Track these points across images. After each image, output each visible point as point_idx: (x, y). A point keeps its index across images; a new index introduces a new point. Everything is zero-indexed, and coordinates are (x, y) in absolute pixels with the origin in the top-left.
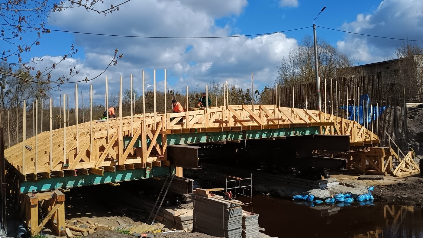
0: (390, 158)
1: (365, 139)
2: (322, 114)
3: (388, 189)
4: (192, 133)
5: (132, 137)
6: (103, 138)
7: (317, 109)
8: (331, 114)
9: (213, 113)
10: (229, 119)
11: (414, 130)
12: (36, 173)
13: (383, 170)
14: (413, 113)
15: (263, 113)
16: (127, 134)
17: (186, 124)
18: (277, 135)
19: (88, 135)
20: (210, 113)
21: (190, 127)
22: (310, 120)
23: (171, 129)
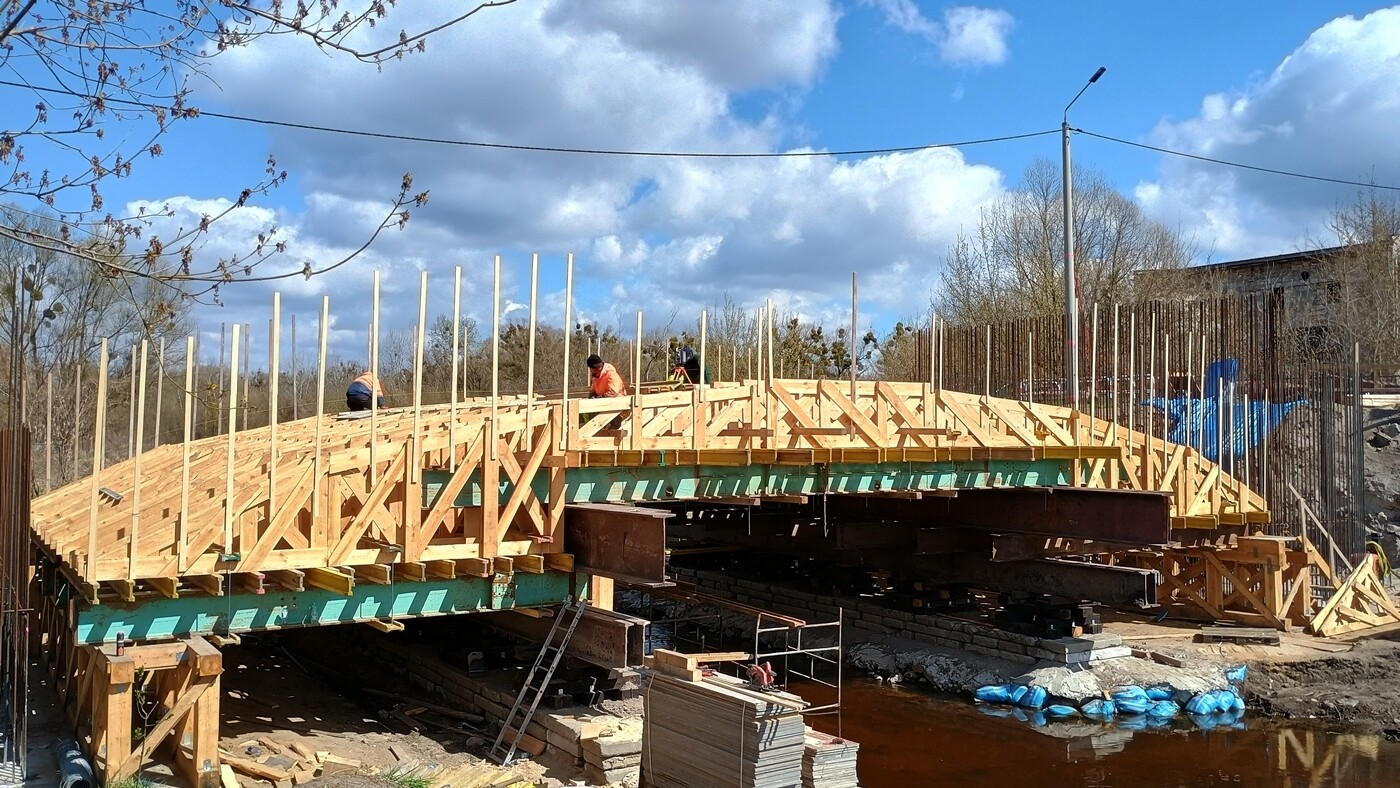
0: (1305, 572)
1: (1222, 508)
2: (1082, 419)
3: (1295, 678)
4: (649, 464)
5: (452, 471)
6: (356, 470)
7: (1067, 401)
8: (1113, 421)
9: (720, 402)
10: (775, 422)
11: (1386, 482)
12: (131, 580)
13: (1278, 611)
14: (1384, 427)
15: (885, 411)
16: (435, 460)
17: (629, 434)
18: (930, 482)
19: (308, 462)
20: (713, 403)
21: (644, 446)
22: (1042, 437)
23: (580, 449)
